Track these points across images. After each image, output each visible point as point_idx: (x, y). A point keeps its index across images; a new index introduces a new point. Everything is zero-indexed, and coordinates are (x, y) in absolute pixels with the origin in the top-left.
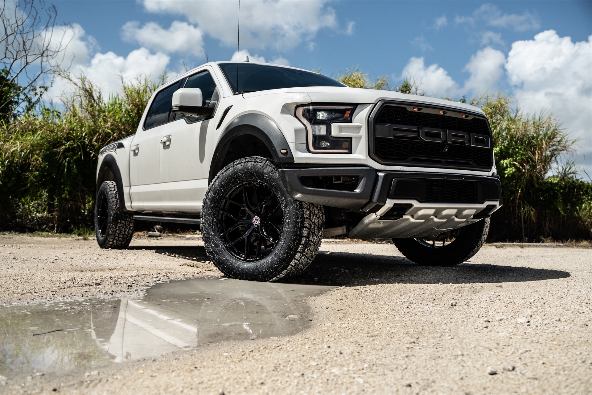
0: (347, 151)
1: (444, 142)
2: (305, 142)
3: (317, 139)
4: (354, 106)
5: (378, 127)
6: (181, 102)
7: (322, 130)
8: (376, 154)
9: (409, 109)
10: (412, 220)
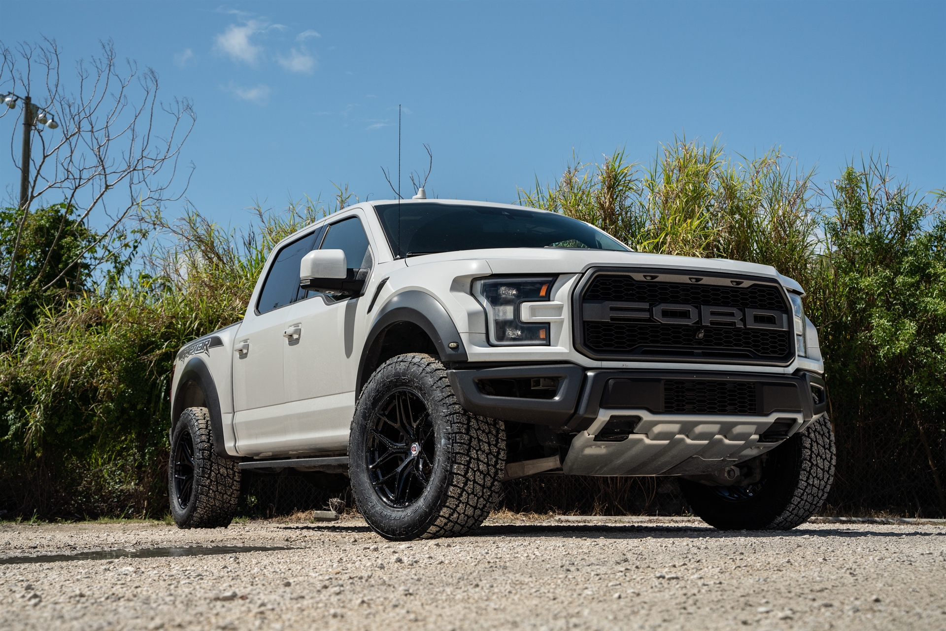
0: (544, 342)
1: (697, 323)
2: (484, 331)
3: (502, 326)
4: (552, 279)
5: (587, 306)
6: (312, 272)
7: (508, 312)
8: (586, 345)
9: (638, 277)
10: (648, 441)
